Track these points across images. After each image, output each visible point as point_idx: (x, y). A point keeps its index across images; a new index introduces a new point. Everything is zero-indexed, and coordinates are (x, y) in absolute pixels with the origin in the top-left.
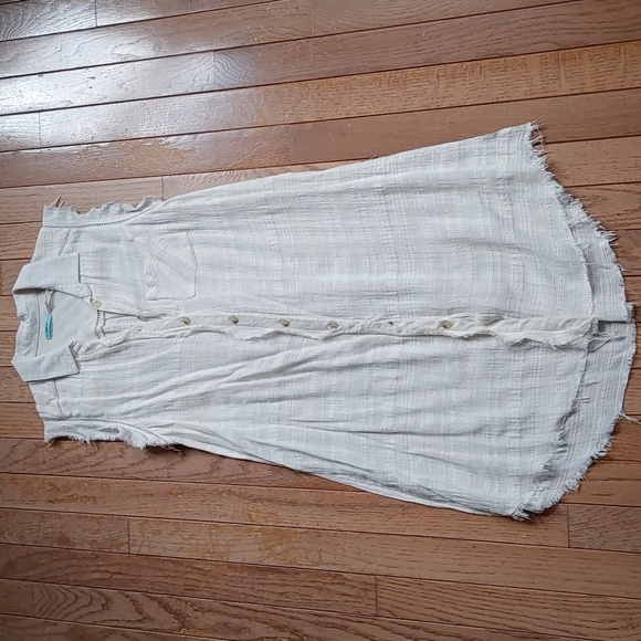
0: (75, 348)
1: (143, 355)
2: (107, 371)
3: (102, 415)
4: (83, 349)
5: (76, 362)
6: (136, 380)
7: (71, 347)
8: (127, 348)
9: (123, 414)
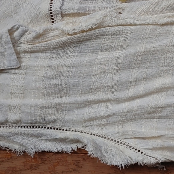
0: (16, 34)
1: (120, 47)
2: (63, 67)
3: (54, 122)
4: (29, 36)
5: (17, 53)
6: (108, 79)
7: (11, 32)
8: (98, 36)
9: (85, 121)
